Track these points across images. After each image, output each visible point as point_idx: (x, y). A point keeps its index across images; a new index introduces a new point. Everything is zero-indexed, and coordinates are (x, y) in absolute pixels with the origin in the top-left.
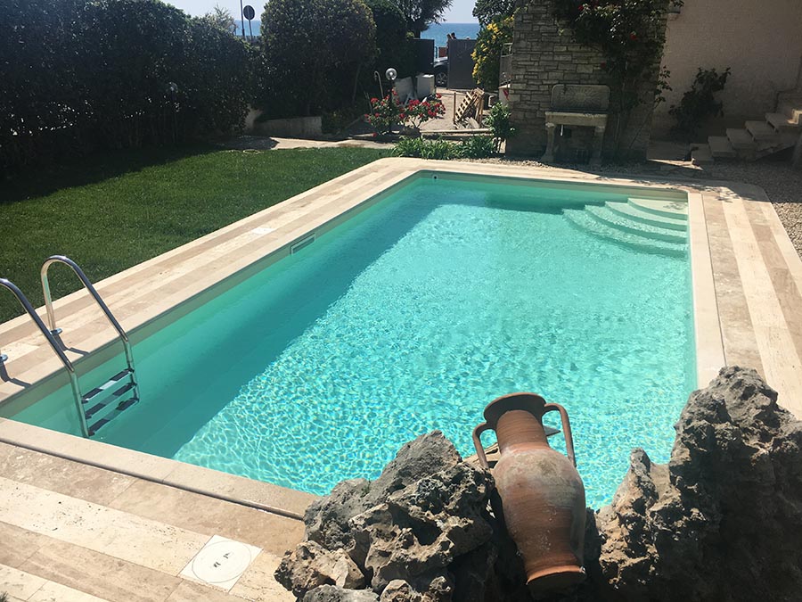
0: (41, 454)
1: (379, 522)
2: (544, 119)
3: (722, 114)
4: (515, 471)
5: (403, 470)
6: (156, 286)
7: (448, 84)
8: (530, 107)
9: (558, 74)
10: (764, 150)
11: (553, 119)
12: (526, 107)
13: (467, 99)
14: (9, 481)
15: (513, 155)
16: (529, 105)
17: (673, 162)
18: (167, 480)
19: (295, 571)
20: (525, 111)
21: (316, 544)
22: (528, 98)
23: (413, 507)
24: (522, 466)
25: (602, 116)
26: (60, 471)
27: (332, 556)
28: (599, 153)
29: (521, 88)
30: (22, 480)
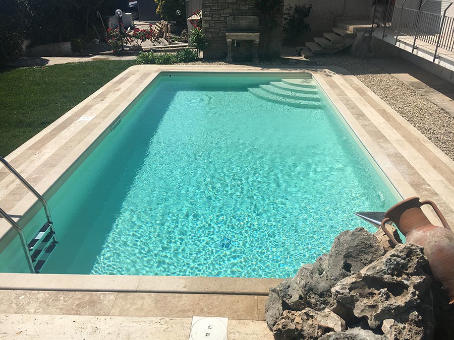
0: (36, 292)
1: (357, 288)
2: (225, 37)
3: (310, 30)
4: (433, 243)
5: (346, 254)
6: (38, 163)
7: (140, 18)
8: (215, 31)
9: (229, 11)
10: (337, 48)
11: (231, 36)
12: (213, 30)
13: (157, 27)
14: (26, 316)
15: (208, 59)
16: (214, 29)
17: (294, 58)
18: (139, 289)
19: (305, 328)
20: (212, 33)
21: (311, 309)
22: (214, 25)
23: (386, 276)
24: (436, 239)
25: (257, 33)
26: (58, 300)
27: (323, 314)
28: (257, 55)
29: (209, 19)
30: (35, 313)
